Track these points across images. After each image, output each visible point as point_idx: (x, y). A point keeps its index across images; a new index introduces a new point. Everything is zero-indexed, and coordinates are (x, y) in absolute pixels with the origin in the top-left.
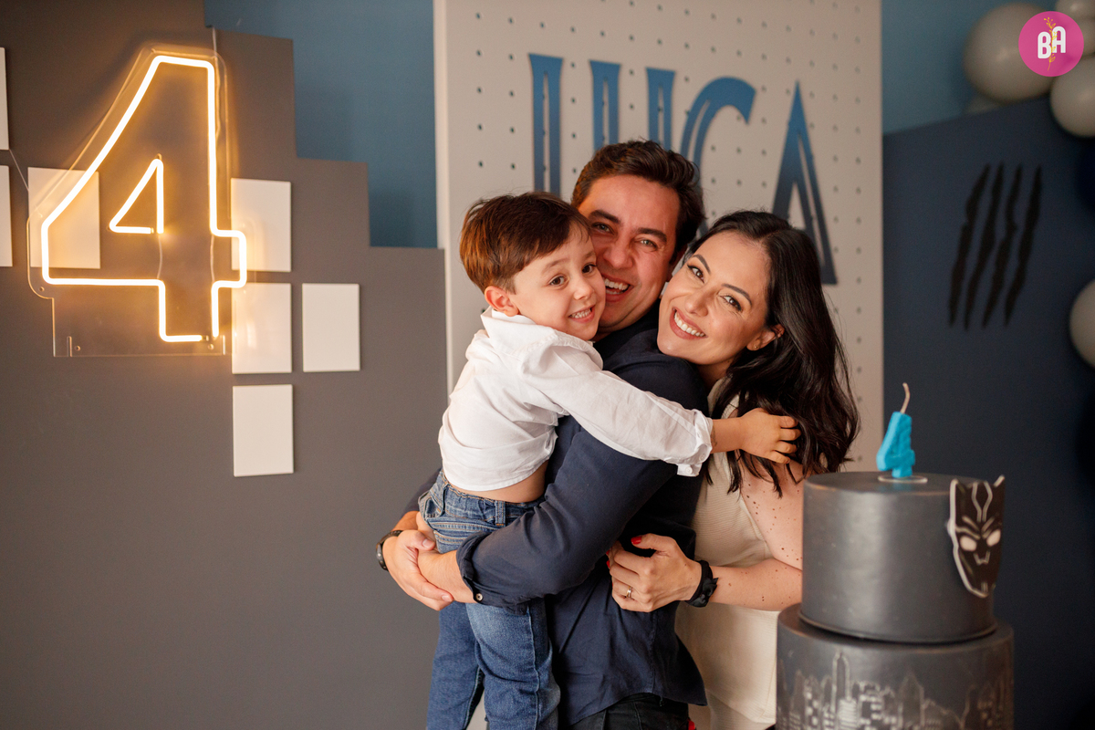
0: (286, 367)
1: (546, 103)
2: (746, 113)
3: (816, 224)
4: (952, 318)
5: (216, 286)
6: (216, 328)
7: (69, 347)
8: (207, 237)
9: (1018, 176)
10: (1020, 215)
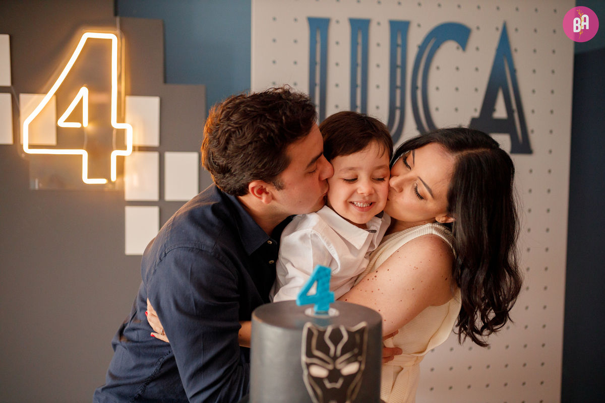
0: (156, 198)
2: (463, 44)
3: (516, 116)
5: (115, 154)
6: (114, 177)
7: (36, 185)
8: (112, 129)
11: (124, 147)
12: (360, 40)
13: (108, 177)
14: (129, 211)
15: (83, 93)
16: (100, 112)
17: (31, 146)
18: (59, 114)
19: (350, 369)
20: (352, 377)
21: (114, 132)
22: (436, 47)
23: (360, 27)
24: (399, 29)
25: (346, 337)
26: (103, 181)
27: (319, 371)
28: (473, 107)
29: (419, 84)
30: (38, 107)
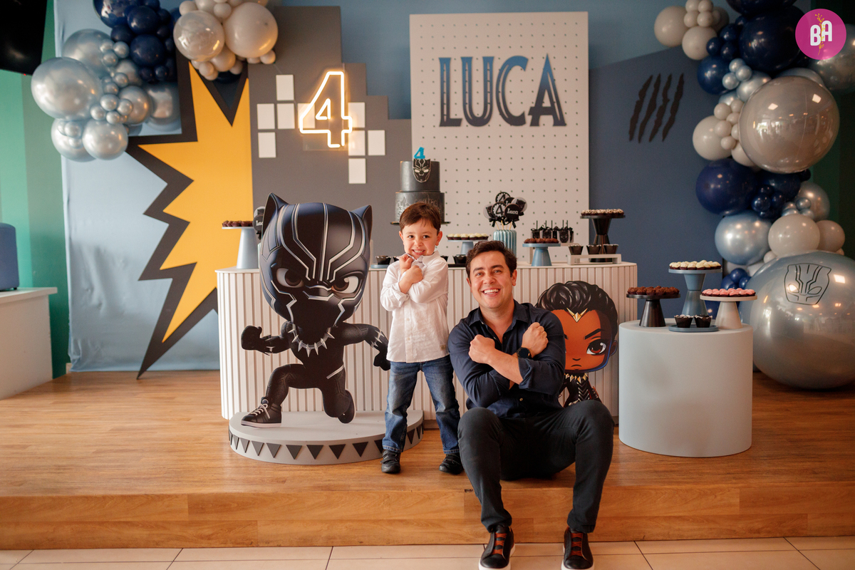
0: (363, 154)
1: (445, 73)
2: (524, 67)
3: (556, 105)
4: (631, 138)
5: (343, 132)
6: (343, 143)
7: (306, 148)
8: (341, 119)
9: (670, 78)
10: (671, 95)
11: (348, 129)
12: (467, 68)
13: (340, 144)
14: (351, 161)
15: (328, 102)
16: (336, 111)
17: (304, 129)
18: (316, 113)
19: (426, 171)
20: (426, 173)
21: (343, 122)
22: (509, 70)
23: (467, 62)
24: (488, 61)
25: (425, 162)
26: (338, 146)
27: (417, 171)
28: (531, 101)
29: (500, 90)
30: (306, 109)
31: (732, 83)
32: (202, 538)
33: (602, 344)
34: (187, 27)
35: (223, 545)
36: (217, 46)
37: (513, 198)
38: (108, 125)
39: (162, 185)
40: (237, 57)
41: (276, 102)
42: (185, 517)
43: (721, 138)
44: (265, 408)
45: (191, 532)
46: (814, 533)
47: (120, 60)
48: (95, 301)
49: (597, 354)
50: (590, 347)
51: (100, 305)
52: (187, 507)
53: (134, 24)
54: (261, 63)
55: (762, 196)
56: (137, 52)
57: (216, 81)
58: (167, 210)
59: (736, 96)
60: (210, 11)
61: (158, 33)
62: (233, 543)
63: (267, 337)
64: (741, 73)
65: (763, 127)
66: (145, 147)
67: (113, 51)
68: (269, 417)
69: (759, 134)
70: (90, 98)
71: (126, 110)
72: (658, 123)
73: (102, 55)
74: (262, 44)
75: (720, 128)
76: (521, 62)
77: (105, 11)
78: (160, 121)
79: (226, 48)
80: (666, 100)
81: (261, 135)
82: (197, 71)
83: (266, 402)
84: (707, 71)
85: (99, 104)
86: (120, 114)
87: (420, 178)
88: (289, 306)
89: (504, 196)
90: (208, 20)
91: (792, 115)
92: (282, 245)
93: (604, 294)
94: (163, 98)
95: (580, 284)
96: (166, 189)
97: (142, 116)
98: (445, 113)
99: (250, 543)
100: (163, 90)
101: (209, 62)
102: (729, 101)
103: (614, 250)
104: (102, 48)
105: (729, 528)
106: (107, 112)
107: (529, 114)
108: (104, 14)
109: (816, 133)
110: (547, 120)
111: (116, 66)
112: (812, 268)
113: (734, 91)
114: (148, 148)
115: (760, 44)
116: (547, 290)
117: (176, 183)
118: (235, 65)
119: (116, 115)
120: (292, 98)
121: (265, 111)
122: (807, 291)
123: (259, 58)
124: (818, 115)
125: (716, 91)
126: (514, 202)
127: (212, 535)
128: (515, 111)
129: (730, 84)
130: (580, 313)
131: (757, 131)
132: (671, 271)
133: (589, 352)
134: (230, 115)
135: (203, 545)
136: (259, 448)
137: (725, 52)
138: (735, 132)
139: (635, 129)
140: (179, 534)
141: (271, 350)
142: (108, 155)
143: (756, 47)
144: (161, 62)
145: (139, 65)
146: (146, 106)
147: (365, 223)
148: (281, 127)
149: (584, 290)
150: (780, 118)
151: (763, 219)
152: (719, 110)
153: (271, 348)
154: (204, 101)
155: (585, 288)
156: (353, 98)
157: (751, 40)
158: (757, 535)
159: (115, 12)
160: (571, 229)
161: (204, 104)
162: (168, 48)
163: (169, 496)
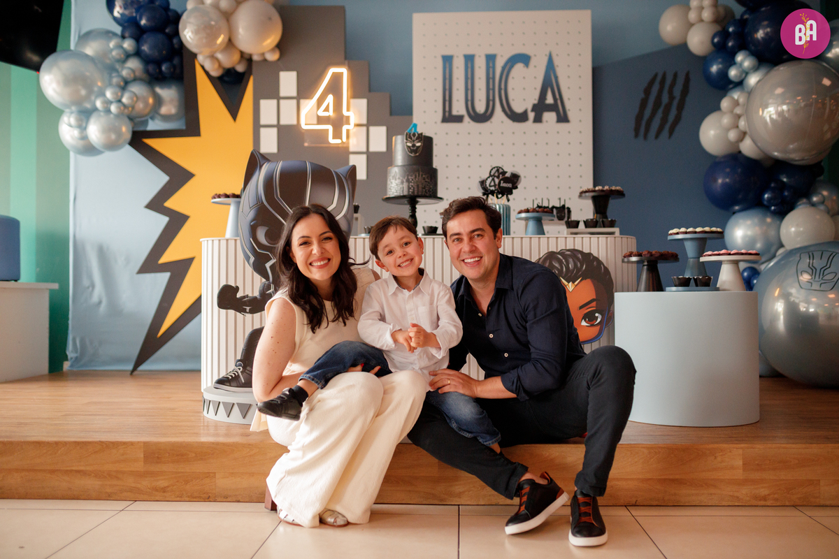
0: (365, 150)
1: (448, 71)
2: (527, 64)
3: (559, 101)
4: (637, 136)
5: (345, 128)
6: (344, 139)
7: (307, 144)
8: (343, 115)
9: (675, 75)
10: (677, 92)
11: (349, 125)
12: (469, 67)
13: (342, 139)
14: (351, 156)
15: (330, 98)
16: (338, 107)
17: (305, 125)
18: (318, 108)
19: (418, 144)
20: (418, 147)
21: (344, 118)
22: (512, 67)
23: (469, 59)
24: (491, 59)
25: (417, 135)
26: (339, 141)
27: (409, 144)
28: (534, 98)
29: (503, 86)
30: (308, 105)
31: (739, 74)
32: (157, 490)
33: (597, 315)
34: (192, 20)
35: (178, 499)
36: (221, 39)
37: (506, 172)
38: (112, 116)
39: (165, 178)
40: (242, 54)
41: (278, 98)
42: (140, 466)
43: (728, 130)
44: (239, 372)
45: (145, 483)
46: (828, 503)
47: (128, 56)
48: (95, 299)
49: (592, 325)
50: (584, 318)
51: (100, 302)
52: (142, 456)
53: (143, 22)
54: (265, 60)
55: (773, 190)
56: (145, 48)
57: (220, 78)
58: (168, 204)
59: (743, 89)
60: (216, 6)
61: (167, 31)
62: (189, 497)
63: (244, 297)
64: (747, 64)
65: (770, 112)
66: (150, 142)
67: (122, 47)
68: (243, 381)
69: (766, 121)
70: (96, 89)
71: (130, 101)
72: (664, 120)
73: (112, 50)
74: (265, 39)
75: (726, 120)
76: (524, 59)
77: (118, 11)
78: (166, 118)
79: (230, 43)
80: (672, 98)
81: (263, 131)
82: (203, 67)
83: (240, 365)
84: (712, 66)
85: (104, 95)
86: (125, 106)
87: (411, 151)
88: (268, 265)
89: (498, 170)
90: (214, 15)
91: (799, 98)
92: (263, 203)
93: (599, 262)
94: (169, 94)
95: (574, 252)
96: (168, 183)
97: (147, 111)
98: (447, 109)
99: (208, 497)
100: (169, 87)
101: (212, 57)
102: (736, 95)
103: (612, 224)
104: (112, 45)
105: (731, 493)
106: (111, 102)
107: (533, 110)
108: (116, 14)
109: (826, 118)
110: (550, 117)
111: (124, 61)
112: (826, 255)
113: (740, 84)
114: (153, 143)
115: (767, 34)
116: (540, 259)
117: (178, 177)
118: (240, 62)
119: (120, 104)
120: (294, 94)
121: (267, 106)
122: (821, 277)
123: (263, 54)
124: (828, 99)
125: (724, 85)
126: (508, 175)
127: (168, 487)
128: (518, 108)
129: (736, 76)
130: (573, 282)
131: (764, 118)
132: (670, 238)
133: (584, 323)
134: (234, 111)
135: (157, 498)
136: (229, 408)
137: (730, 44)
138: (742, 123)
139: (641, 127)
140: (133, 485)
141: (248, 311)
142: (112, 146)
143: (762, 38)
144: (168, 59)
145: (146, 60)
146: (151, 101)
147: (349, 182)
148: (283, 122)
149: (578, 259)
150: (788, 101)
151: (774, 213)
152: (725, 103)
153: (248, 308)
154: (208, 97)
155: (580, 256)
156: (356, 94)
157: (757, 31)
158: (762, 503)
159: (127, 12)
160: (569, 209)
161: (209, 99)
162: (176, 46)
163: (125, 443)
